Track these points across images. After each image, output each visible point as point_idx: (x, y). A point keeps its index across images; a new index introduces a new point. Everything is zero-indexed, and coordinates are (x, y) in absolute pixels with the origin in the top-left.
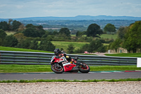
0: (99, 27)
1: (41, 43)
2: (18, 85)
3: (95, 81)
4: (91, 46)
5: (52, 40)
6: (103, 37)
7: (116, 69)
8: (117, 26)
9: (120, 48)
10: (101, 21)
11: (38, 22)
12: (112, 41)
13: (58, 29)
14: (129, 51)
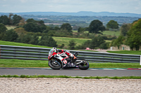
0: (101, 23)
1: (42, 38)
2: (18, 80)
3: (97, 78)
4: (93, 43)
5: (53, 36)
6: (105, 33)
7: (118, 66)
8: (120, 23)
9: (123, 46)
10: (104, 17)
11: (39, 16)
12: (114, 38)
13: (59, 25)
14: (132, 48)
